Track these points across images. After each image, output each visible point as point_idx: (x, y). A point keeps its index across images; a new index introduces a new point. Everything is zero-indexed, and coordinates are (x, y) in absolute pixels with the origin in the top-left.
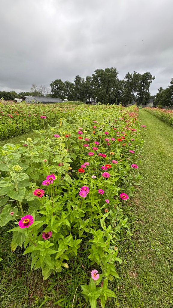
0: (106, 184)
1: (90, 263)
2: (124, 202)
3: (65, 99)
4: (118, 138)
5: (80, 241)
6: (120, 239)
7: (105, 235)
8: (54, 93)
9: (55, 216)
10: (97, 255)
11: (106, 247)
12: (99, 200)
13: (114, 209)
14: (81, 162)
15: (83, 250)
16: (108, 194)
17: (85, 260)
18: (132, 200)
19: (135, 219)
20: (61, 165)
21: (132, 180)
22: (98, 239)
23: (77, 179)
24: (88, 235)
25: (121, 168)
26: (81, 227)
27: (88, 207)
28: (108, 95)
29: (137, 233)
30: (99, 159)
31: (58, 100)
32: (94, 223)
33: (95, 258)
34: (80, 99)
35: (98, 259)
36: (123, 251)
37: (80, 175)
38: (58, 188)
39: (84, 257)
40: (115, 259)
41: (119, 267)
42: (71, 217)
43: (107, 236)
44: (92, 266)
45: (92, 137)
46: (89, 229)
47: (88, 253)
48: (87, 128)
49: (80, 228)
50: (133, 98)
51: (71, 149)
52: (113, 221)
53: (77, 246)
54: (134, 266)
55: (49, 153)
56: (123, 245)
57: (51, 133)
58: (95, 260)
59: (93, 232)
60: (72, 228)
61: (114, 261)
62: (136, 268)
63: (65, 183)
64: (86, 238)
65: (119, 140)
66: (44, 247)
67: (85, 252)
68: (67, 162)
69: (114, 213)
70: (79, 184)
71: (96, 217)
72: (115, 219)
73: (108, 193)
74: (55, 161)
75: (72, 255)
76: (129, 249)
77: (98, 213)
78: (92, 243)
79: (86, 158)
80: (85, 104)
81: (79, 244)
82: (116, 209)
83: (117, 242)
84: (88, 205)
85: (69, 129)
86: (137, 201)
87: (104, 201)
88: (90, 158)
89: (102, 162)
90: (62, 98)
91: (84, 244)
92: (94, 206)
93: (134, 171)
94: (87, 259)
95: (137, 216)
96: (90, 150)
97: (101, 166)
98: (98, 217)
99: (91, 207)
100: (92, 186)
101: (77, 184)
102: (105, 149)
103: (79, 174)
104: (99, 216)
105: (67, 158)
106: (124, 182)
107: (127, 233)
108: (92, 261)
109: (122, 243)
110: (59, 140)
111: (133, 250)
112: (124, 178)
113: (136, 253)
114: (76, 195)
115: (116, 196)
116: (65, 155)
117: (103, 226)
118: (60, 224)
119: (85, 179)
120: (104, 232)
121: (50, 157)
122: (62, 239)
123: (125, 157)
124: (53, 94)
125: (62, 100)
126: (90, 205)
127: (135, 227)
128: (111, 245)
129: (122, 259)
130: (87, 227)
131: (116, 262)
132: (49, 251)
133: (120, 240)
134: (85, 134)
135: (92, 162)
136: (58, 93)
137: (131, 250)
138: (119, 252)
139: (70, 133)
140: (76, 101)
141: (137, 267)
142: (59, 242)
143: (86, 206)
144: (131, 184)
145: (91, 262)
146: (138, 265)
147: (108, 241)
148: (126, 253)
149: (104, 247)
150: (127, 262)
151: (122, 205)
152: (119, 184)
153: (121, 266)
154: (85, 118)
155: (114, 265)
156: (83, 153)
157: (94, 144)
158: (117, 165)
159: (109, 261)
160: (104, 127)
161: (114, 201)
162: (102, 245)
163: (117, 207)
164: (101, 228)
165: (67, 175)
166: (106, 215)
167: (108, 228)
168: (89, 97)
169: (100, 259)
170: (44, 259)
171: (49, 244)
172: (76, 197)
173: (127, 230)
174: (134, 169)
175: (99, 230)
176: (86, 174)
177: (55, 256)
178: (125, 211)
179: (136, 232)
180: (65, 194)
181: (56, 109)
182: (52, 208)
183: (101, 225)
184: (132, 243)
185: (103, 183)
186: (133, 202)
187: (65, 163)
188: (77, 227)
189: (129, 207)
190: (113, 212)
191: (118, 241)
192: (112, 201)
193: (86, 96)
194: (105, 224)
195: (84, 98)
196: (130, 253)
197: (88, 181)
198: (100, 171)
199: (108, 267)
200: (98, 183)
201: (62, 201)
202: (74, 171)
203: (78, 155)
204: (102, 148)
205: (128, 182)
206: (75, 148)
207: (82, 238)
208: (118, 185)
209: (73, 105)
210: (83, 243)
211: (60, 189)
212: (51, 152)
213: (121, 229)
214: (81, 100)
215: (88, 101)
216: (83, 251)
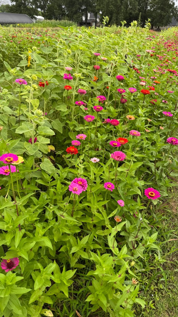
0: (118, 174)
1: (90, 309)
2: (151, 208)
3: (37, 15)
4: (142, 88)
5: (71, 274)
6: (144, 268)
7: (116, 262)
8: (14, 3)
9: (23, 231)
10: (103, 295)
11: (118, 283)
12: (106, 202)
13: (133, 219)
14: (72, 136)
15: (76, 287)
16: (122, 192)
17: (82, 304)
18: (166, 203)
19: (170, 236)
20: (33, 141)
21: (167, 167)
22: (104, 269)
23: (65, 166)
24: (86, 264)
25: (146, 146)
26: (74, 250)
27: (87, 216)
28: (123, 7)
29: (174, 259)
30: (106, 130)
31: (25, 18)
32: (97, 242)
33: (99, 300)
34: (68, 16)
35: (104, 302)
36: (147, 289)
37: (70, 160)
38: (29, 183)
39: (80, 299)
40: (133, 301)
41: (141, 313)
42: (55, 233)
43: (121, 263)
44: (94, 312)
45: (92, 88)
46: (88, 254)
47: (88, 293)
48: (82, 69)
49: (72, 251)
50: (173, 12)
51: (52, 111)
52: (131, 239)
53: (68, 281)
54: (166, 311)
55: (9, 118)
56: (148, 278)
57: (10, 78)
58: (99, 303)
59: (95, 257)
60: (58, 253)
61: (131, 303)
62: (169, 314)
63: (42, 175)
64: (84, 268)
65: (145, 92)
66: (5, 283)
67: (81, 291)
68: (43, 133)
69: (133, 226)
70: (68, 174)
71: (100, 232)
72: (135, 236)
73: (122, 190)
74: (21, 133)
75: (58, 296)
76: (159, 284)
77: (103, 225)
78: (92, 276)
79: (80, 128)
80: (78, 26)
81: (70, 279)
82: (136, 218)
83: (137, 273)
84: (87, 212)
85: (46, 70)
86: (175, 205)
87: (115, 204)
88: (88, 127)
89: (110, 136)
90: (32, 14)
91: (80, 279)
92: (96, 214)
93: (171, 152)
94: (85, 303)
95: (174, 231)
96: (87, 113)
97: (109, 142)
98: (103, 233)
99: (91, 215)
100: (92, 177)
101: (65, 175)
102: (116, 111)
103: (68, 158)
104: (106, 230)
105: (43, 127)
106: (151, 172)
107: (155, 258)
108: (93, 305)
109: (146, 275)
110: (27, 93)
111: (164, 286)
112: (152, 165)
113: (170, 291)
114: (64, 196)
115: (137, 195)
116: (40, 121)
117: (113, 247)
118: (32, 245)
119: (80, 165)
120: (114, 258)
121: (10, 126)
122: (39, 270)
123: (156, 126)
124: (13, 5)
125: (33, 17)
126: (89, 211)
127: (170, 249)
128: (126, 279)
129: (146, 300)
130: (85, 251)
131: (135, 306)
132: (15, 289)
133: (144, 270)
134: (77, 79)
135: (93, 135)
136: (22, 3)
137: (161, 286)
138: (141, 290)
139: (47, 77)
140: (60, 19)
141: (171, 312)
142: (33, 275)
143: (81, 213)
144: (164, 175)
145: (92, 307)
146: (173, 310)
147: (122, 272)
148: (152, 291)
149: (115, 283)
150: (154, 305)
151: (147, 212)
152: (143, 175)
153: (144, 311)
154: (78, 47)
155: (132, 310)
156: (76, 120)
157: (97, 101)
158: (138, 141)
159: (124, 304)
160: (116, 67)
161: (132, 205)
162: (111, 279)
163: (138, 215)
164: (109, 251)
165: (46, 160)
166: (119, 228)
167: (121, 251)
168: (85, 12)
169: (108, 302)
170: (6, 303)
171: (13, 278)
172: (63, 199)
173: (155, 255)
174: (170, 148)
175: (106, 255)
176: (82, 157)
177: (29, 300)
178: (153, 223)
179: (171, 257)
180: (43, 193)
181: (19, 34)
182: (17, 218)
183: (109, 247)
184: (163, 274)
185: (112, 173)
186: (167, 206)
187: (40, 138)
188: (67, 251)
189: (160, 215)
190: (131, 224)
191: (139, 272)
192: (129, 205)
193: (80, 9)
194: (116, 244)
195: (76, 13)
196: (159, 290)
197: (85, 169)
198: (107, 152)
199: (121, 313)
200: (104, 172)
201: (37, 206)
202: (59, 153)
203: (67, 124)
204: (112, 109)
205: (159, 172)
206: (59, 110)
207: (75, 268)
208: (140, 177)
209: (54, 29)
210: (76, 277)
211: (33, 184)
212: (13, 115)
213: (145, 252)
214: (70, 17)
215: (84, 19)
216: (78, 290)
